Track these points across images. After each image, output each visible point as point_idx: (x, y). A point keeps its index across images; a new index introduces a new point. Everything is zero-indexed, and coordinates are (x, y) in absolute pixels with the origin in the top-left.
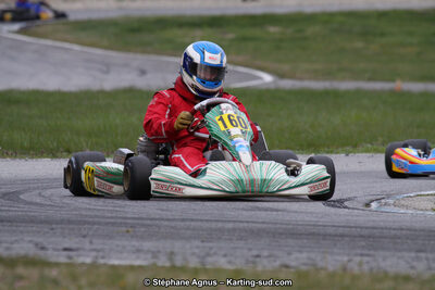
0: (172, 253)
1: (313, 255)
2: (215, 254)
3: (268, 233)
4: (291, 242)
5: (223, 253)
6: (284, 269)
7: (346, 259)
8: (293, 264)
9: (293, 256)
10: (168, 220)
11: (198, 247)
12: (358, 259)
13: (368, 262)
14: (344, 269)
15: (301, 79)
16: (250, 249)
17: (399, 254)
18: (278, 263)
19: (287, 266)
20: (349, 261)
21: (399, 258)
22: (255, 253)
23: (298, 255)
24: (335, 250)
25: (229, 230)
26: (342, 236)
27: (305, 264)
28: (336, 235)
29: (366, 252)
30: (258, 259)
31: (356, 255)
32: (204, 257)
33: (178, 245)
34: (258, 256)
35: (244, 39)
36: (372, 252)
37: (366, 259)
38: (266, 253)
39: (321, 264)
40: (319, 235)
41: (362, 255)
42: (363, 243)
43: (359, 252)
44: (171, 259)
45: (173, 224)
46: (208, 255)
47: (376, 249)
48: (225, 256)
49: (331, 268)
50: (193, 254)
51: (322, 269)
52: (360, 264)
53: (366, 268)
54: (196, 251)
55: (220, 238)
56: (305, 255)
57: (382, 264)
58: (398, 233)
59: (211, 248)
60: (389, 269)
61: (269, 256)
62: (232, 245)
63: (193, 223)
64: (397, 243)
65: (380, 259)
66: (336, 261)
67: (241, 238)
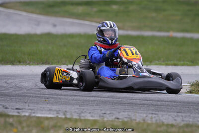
1: (130, 114)
2: (85, 112)
3: (110, 102)
4: (120, 107)
5: (90, 111)
6: (117, 120)
7: (145, 115)
8: (120, 117)
9: (121, 114)
11: (77, 109)
12: (150, 115)
13: (155, 117)
14: (144, 120)
15: (127, 30)
16: (101, 110)
17: (169, 114)
18: (114, 117)
19: (118, 119)
20: (146, 116)
21: (169, 115)
22: (103, 112)
23: (123, 113)
24: (140, 111)
25: (92, 101)
26: (144, 104)
27: (126, 118)
28: (141, 104)
29: (154, 112)
30: (105, 115)
31: (150, 114)
32: (80, 114)
33: (68, 108)
34: (105, 113)
35: (101, 11)
36: (157, 113)
37: (154, 115)
38: (108, 112)
39: (133, 118)
40: (133, 104)
41: (152, 114)
42: (153, 108)
43: (151, 112)
44: (65, 114)
45: (67, 97)
46: (82, 112)
47: (159, 111)
48: (90, 113)
49: (138, 120)
50: (75, 112)
51: (134, 120)
52: (152, 118)
53: (154, 120)
54: (77, 110)
55: (88, 105)
56: (126, 113)
57: (161, 118)
58: (169, 103)
59: (83, 109)
60: (164, 120)
61: (110, 113)
62: (93, 108)
63: (76, 97)
64: (168, 108)
65: (160, 116)
66: (141, 116)
67: (97, 105)
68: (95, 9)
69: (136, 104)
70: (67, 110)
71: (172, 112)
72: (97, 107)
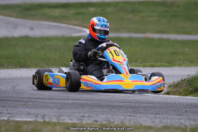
0: (44, 115)
1: (108, 116)
2: (64, 115)
3: (88, 105)
4: (98, 109)
5: (68, 115)
6: (95, 123)
7: (123, 117)
8: (99, 120)
9: (99, 117)
10: (43, 99)
11: (56, 112)
12: (129, 118)
13: (133, 119)
14: (122, 122)
16: (80, 113)
17: (147, 115)
18: (92, 120)
19: (96, 121)
20: (125, 119)
21: (147, 117)
22: (82, 115)
23: (102, 116)
24: (119, 114)
25: (70, 104)
26: (122, 107)
27: (105, 120)
28: (118, 106)
29: (132, 114)
30: (83, 118)
31: (128, 116)
32: (59, 117)
33: (46, 111)
34: (83, 116)
35: (78, 14)
36: (135, 115)
37: (132, 117)
38: (87, 115)
39: (112, 120)
40: (111, 106)
41: (130, 116)
42: (131, 110)
43: (129, 114)
44: (43, 118)
45: (45, 101)
46: (61, 116)
47: (136, 113)
48: (68, 116)
49: (116, 123)
50: (54, 115)
51: (112, 122)
52: (130, 120)
53: (132, 122)
54: (55, 114)
55: (66, 108)
56: (105, 116)
57: (140, 120)
58: (147, 105)
59: (62, 113)
60: (142, 123)
61: (89, 116)
62: (72, 111)
63: (54, 101)
64: (146, 110)
65: (138, 118)
66: (119, 119)
67: (76, 108)
68: (72, 12)
69: (114, 106)
70: (46, 114)
71: (150, 113)
72: (75, 110)
